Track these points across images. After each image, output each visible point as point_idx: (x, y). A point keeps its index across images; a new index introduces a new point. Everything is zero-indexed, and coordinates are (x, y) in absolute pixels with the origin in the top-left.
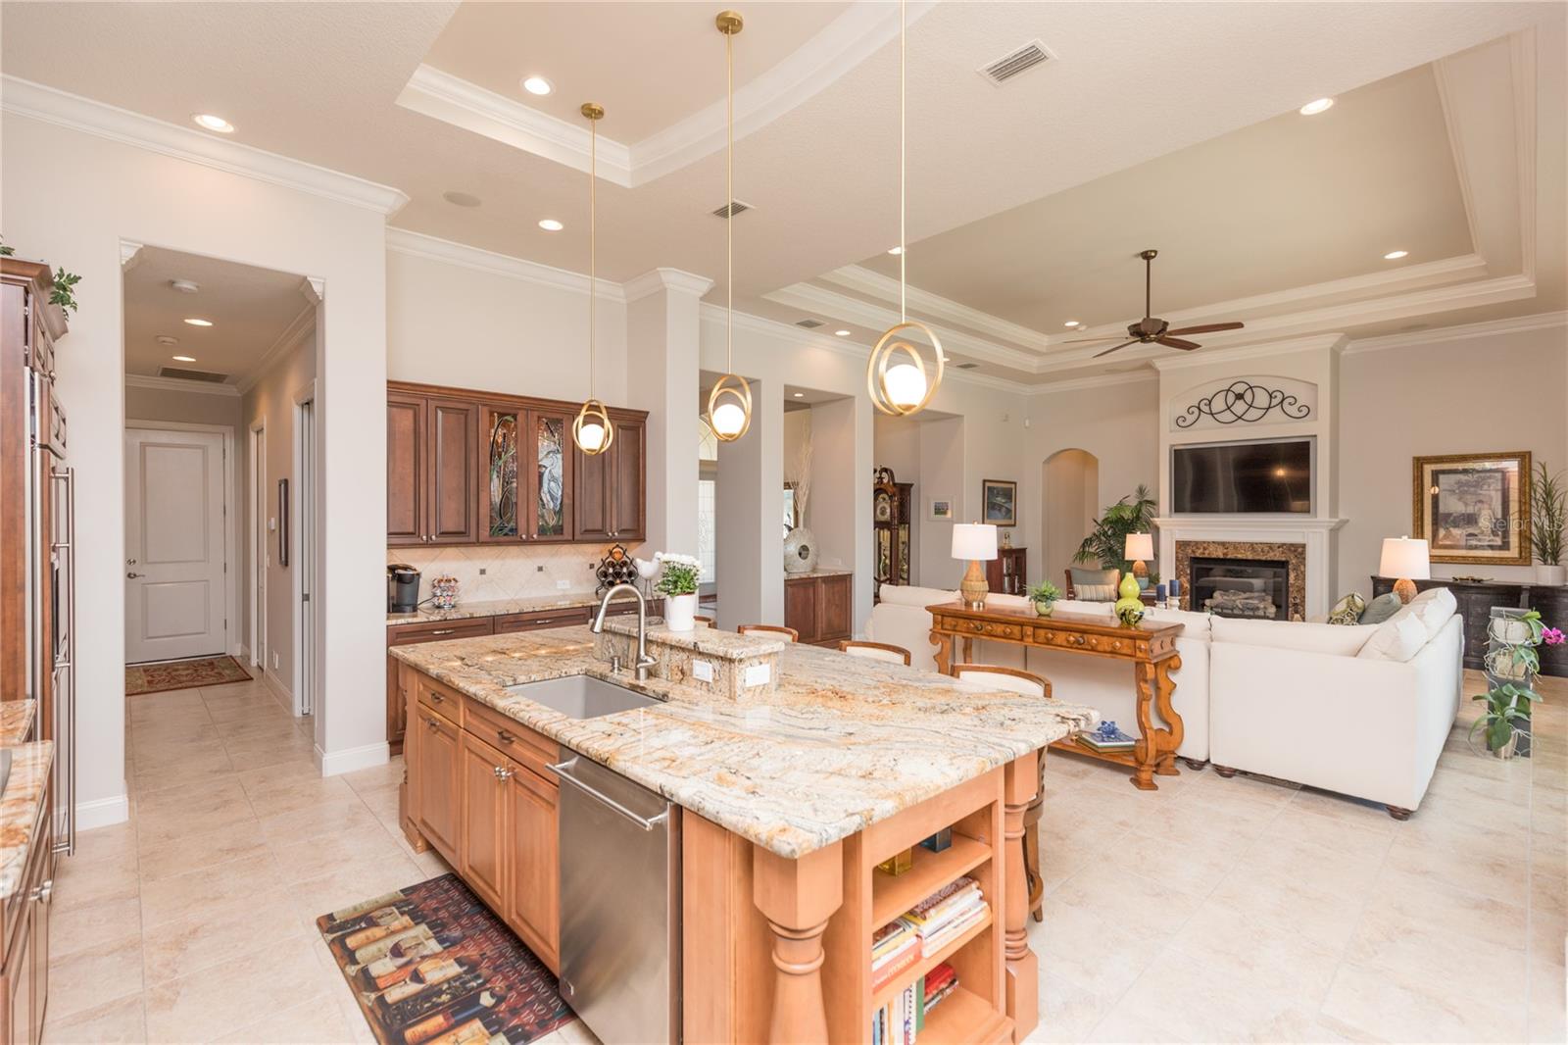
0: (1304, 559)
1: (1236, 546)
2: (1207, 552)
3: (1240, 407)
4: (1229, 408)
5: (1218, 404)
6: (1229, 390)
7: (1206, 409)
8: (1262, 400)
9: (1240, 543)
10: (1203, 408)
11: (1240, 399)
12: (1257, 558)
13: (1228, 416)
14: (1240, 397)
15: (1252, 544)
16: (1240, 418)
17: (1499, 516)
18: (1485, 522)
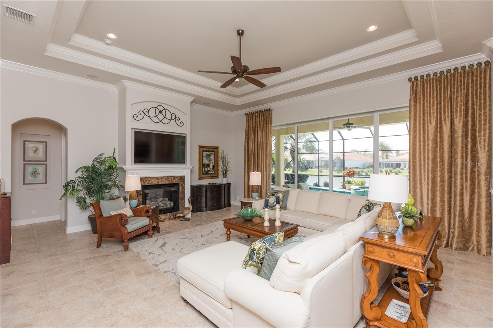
0: (184, 181)
1: (162, 178)
2: (150, 182)
3: (161, 117)
4: (156, 116)
5: (152, 113)
6: (156, 108)
7: (147, 114)
8: (169, 116)
9: (163, 177)
10: (145, 113)
11: (161, 113)
12: (169, 183)
13: (155, 119)
14: (161, 112)
15: (168, 177)
16: (161, 121)
17: (214, 165)
18: (211, 167)
